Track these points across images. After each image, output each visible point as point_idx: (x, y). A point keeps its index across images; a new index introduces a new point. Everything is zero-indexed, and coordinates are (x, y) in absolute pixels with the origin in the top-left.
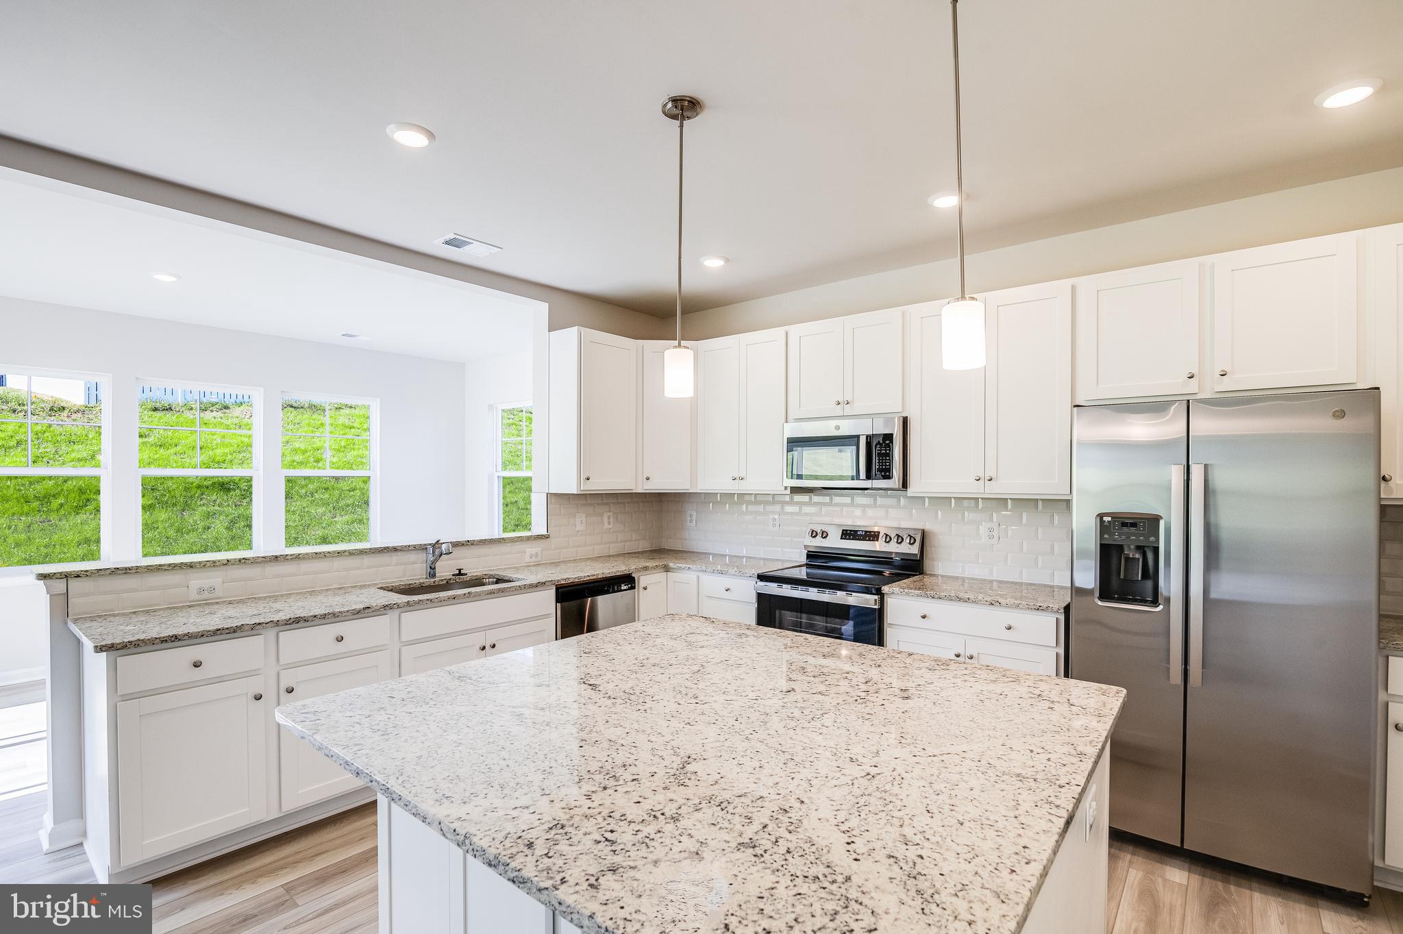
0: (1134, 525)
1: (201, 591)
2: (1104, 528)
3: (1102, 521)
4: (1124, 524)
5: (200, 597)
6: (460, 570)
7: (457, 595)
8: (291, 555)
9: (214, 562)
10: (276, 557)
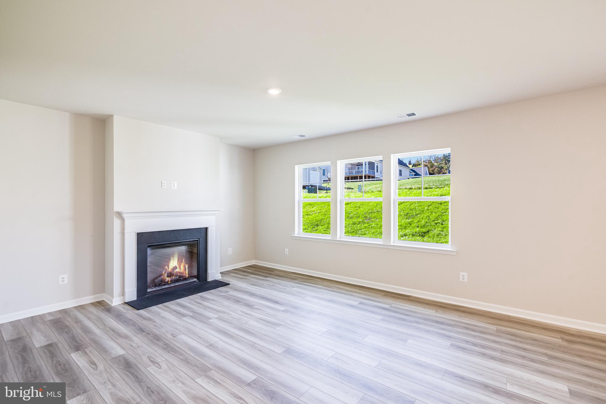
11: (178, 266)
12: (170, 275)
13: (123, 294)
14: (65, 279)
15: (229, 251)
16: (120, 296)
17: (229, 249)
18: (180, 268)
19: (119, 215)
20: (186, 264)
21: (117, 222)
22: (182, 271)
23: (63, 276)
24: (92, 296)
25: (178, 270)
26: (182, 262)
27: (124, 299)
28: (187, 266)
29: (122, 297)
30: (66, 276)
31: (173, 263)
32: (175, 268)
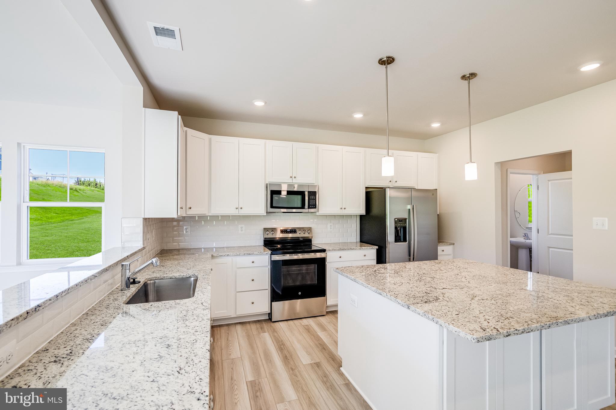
0: (402, 221)
2: (396, 222)
3: (395, 220)
4: (400, 221)
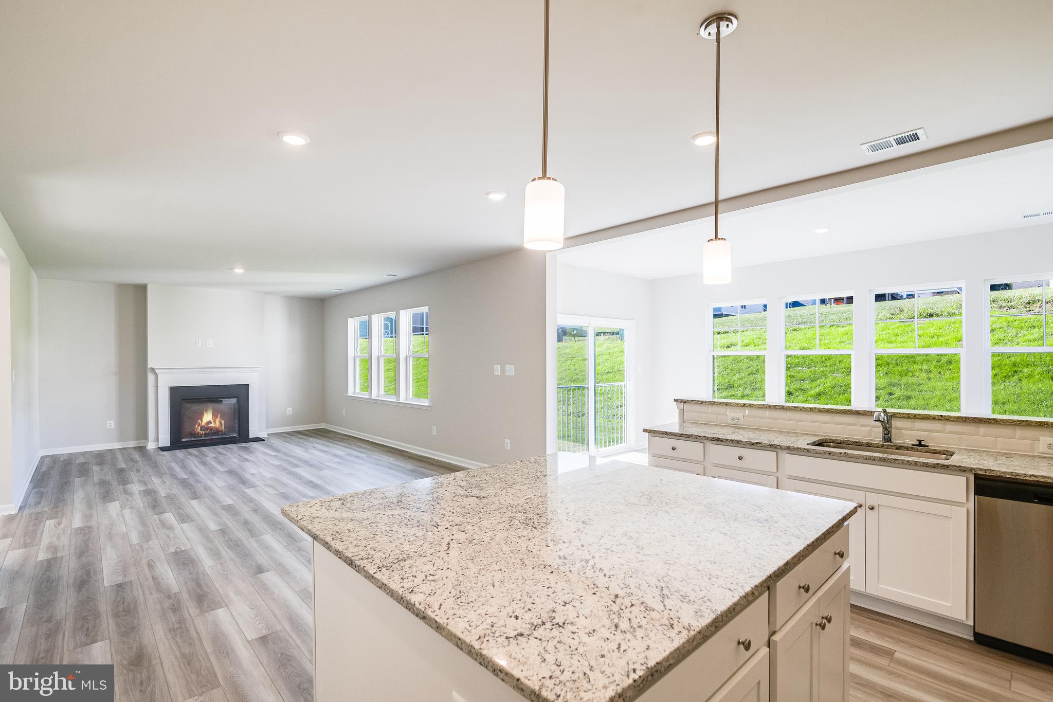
1: (733, 419)
5: (733, 422)
6: (920, 441)
7: (832, 452)
8: (779, 406)
9: (737, 404)
10: (770, 406)
11: (212, 421)
12: (203, 428)
13: (157, 440)
14: (111, 424)
15: (288, 412)
16: (155, 441)
17: (288, 409)
18: (215, 422)
19: (153, 370)
20: (222, 419)
21: (151, 377)
22: (217, 426)
23: (110, 422)
24: (135, 442)
25: (212, 425)
26: (217, 417)
27: (158, 444)
28: (223, 422)
29: (156, 443)
30: (112, 422)
31: (207, 417)
32: (210, 422)
